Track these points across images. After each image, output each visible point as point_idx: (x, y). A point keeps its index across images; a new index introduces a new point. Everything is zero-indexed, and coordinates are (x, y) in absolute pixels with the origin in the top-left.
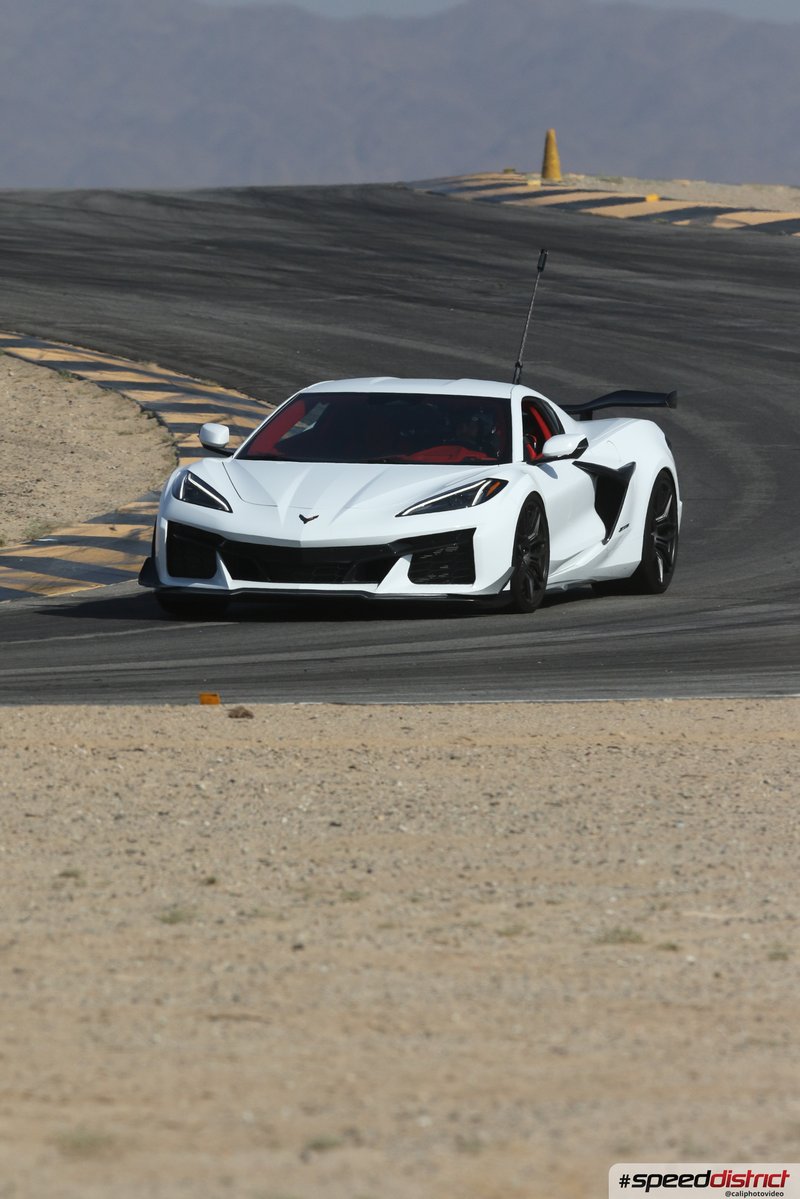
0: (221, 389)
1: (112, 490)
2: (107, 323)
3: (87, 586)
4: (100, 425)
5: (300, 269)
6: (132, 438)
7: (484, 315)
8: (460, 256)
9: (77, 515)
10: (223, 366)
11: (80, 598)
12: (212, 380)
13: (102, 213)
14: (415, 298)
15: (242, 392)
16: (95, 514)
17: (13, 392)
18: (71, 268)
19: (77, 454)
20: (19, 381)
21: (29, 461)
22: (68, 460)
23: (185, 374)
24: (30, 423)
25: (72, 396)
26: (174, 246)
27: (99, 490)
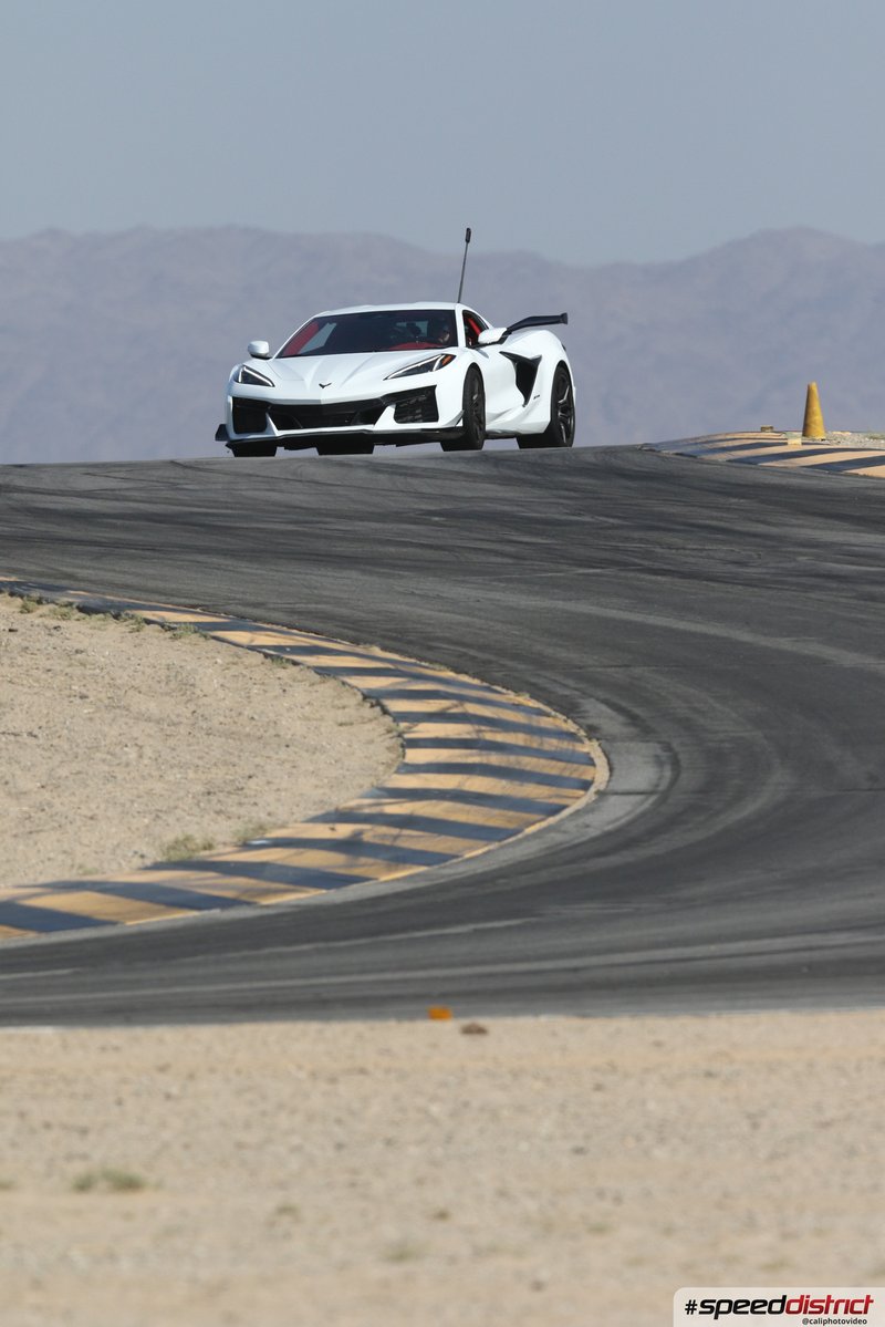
0: (450, 674)
1: (332, 787)
2: (326, 603)
3: (306, 892)
4: (318, 716)
5: (540, 540)
6: (354, 729)
7: (740, 587)
8: (714, 523)
9: (293, 814)
10: (452, 648)
11: (297, 906)
12: (441, 663)
13: (317, 483)
14: (665, 570)
15: (474, 676)
16: (312, 813)
17: (222, 681)
18: (284, 544)
19: (292, 748)
20: (227, 669)
21: (240, 756)
22: (283, 755)
23: (410, 657)
24: (240, 714)
25: (286, 684)
26: (398, 517)
27: (316, 786)
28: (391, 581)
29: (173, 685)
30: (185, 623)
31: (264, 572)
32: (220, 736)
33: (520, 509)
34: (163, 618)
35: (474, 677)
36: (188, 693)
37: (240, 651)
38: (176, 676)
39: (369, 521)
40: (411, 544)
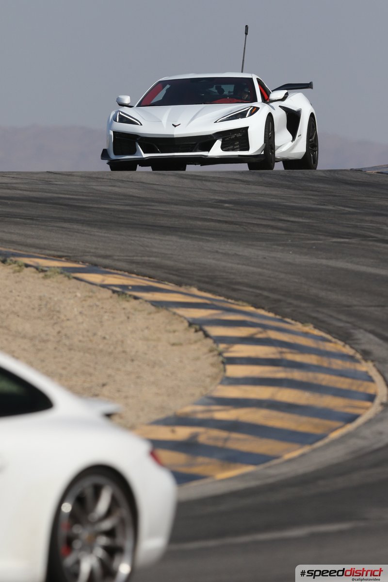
0: (251, 309)
2: (156, 257)
4: (154, 337)
5: (301, 220)
6: (183, 349)
9: (140, 417)
10: (251, 290)
12: (243, 301)
15: (270, 310)
17: (80, 309)
18: (122, 218)
19: (136, 363)
20: (85, 300)
21: (95, 368)
22: (129, 367)
23: (220, 295)
24: (95, 334)
25: (129, 313)
26: (200, 203)
27: (157, 394)
28: (201, 243)
29: (44, 311)
30: (54, 267)
31: (108, 235)
32: (79, 351)
33: (283, 201)
34: (37, 263)
35: (269, 312)
36: (55, 317)
37: (94, 288)
38: (46, 305)
39: (181, 205)
40: (212, 220)
